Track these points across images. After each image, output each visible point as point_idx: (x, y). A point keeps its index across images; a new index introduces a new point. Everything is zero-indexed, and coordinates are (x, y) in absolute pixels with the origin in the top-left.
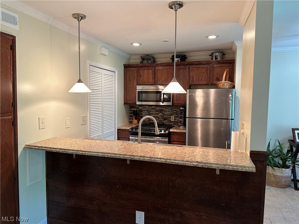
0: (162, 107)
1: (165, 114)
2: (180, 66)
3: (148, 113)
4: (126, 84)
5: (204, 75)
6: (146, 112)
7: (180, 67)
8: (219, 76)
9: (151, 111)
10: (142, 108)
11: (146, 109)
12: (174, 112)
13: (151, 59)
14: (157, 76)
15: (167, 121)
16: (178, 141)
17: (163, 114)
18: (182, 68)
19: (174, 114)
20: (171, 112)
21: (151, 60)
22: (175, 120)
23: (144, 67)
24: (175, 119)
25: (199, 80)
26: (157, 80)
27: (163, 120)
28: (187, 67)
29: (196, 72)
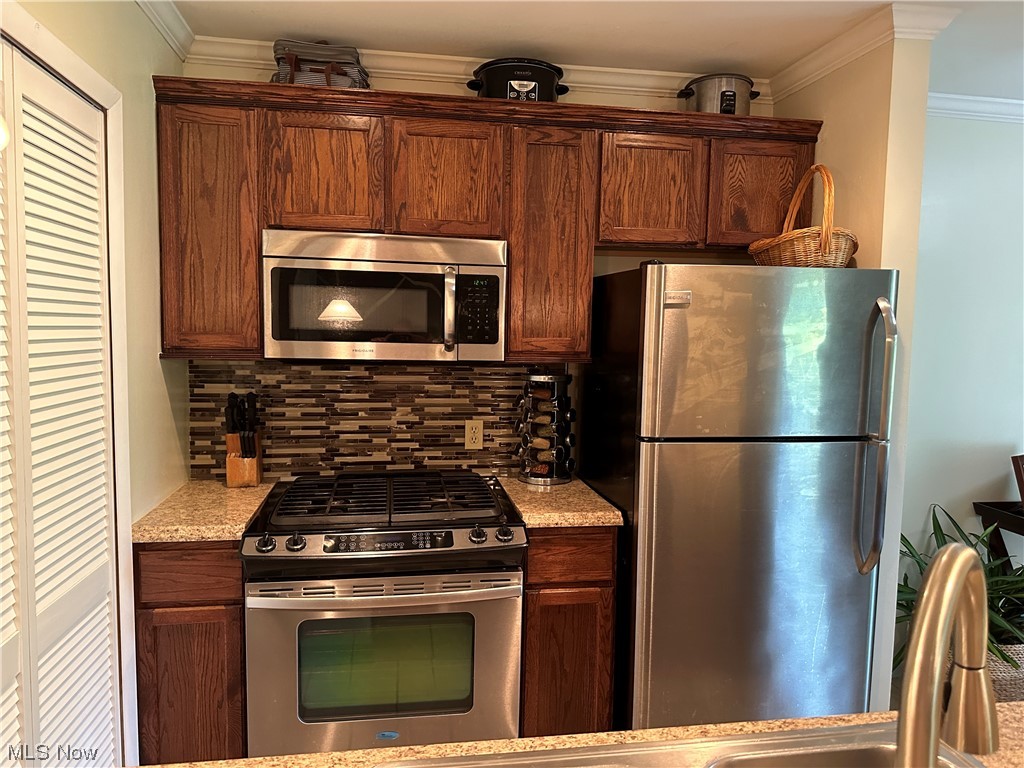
0: (409, 369)
1: (427, 409)
2: (547, 129)
3: (323, 410)
4: (178, 216)
5: (674, 192)
6: (307, 405)
7: (550, 136)
8: (745, 205)
9: (342, 396)
10: (281, 377)
11: (308, 387)
12: (481, 396)
13: (347, 69)
14: (406, 177)
15: (439, 454)
16: (571, 578)
17: (417, 410)
18: (555, 139)
19: (480, 409)
20: (465, 396)
21: (345, 74)
22: (488, 444)
23: (307, 109)
24: (487, 438)
25: (646, 216)
26: (404, 205)
27: (417, 445)
28: (588, 137)
29: (631, 170)
